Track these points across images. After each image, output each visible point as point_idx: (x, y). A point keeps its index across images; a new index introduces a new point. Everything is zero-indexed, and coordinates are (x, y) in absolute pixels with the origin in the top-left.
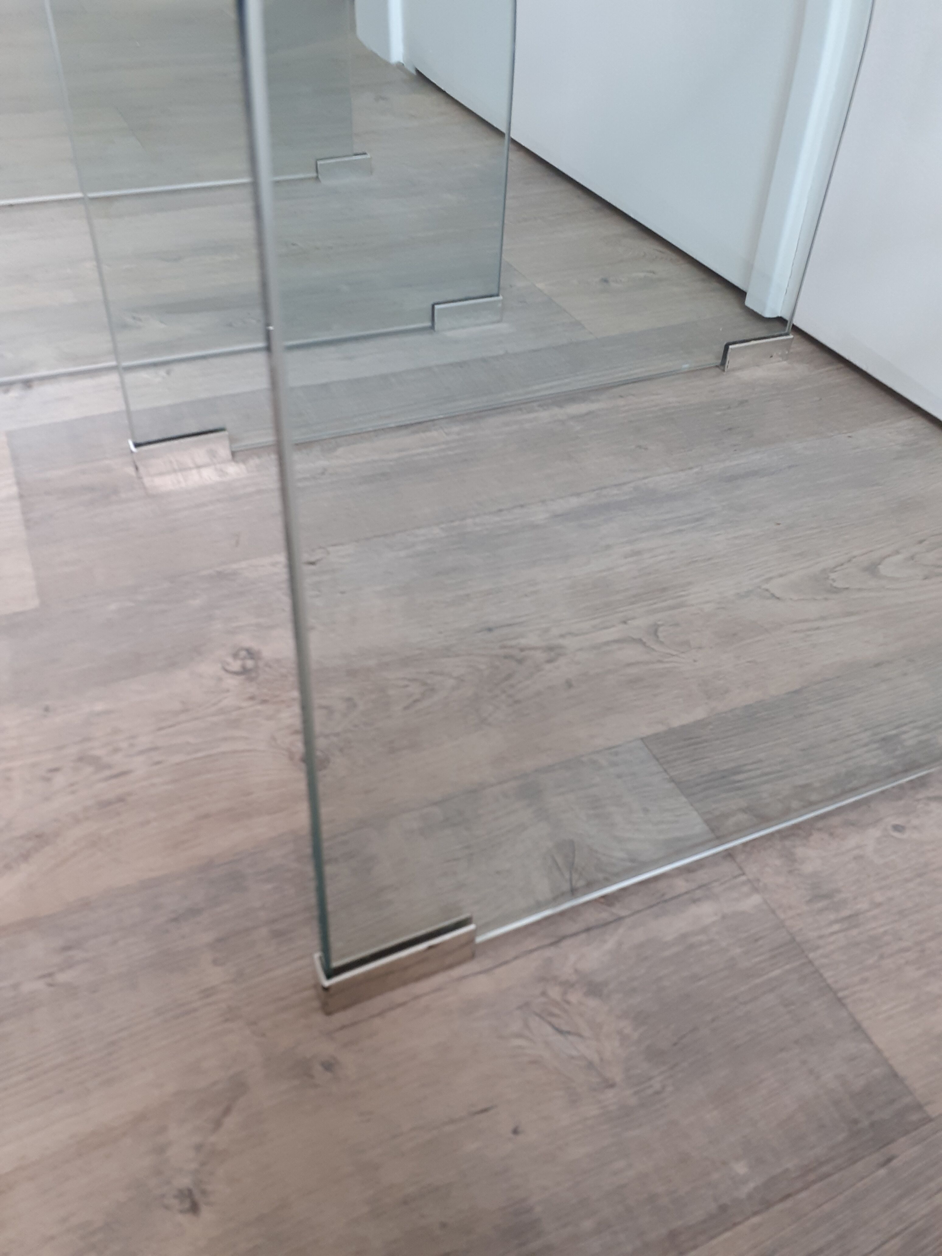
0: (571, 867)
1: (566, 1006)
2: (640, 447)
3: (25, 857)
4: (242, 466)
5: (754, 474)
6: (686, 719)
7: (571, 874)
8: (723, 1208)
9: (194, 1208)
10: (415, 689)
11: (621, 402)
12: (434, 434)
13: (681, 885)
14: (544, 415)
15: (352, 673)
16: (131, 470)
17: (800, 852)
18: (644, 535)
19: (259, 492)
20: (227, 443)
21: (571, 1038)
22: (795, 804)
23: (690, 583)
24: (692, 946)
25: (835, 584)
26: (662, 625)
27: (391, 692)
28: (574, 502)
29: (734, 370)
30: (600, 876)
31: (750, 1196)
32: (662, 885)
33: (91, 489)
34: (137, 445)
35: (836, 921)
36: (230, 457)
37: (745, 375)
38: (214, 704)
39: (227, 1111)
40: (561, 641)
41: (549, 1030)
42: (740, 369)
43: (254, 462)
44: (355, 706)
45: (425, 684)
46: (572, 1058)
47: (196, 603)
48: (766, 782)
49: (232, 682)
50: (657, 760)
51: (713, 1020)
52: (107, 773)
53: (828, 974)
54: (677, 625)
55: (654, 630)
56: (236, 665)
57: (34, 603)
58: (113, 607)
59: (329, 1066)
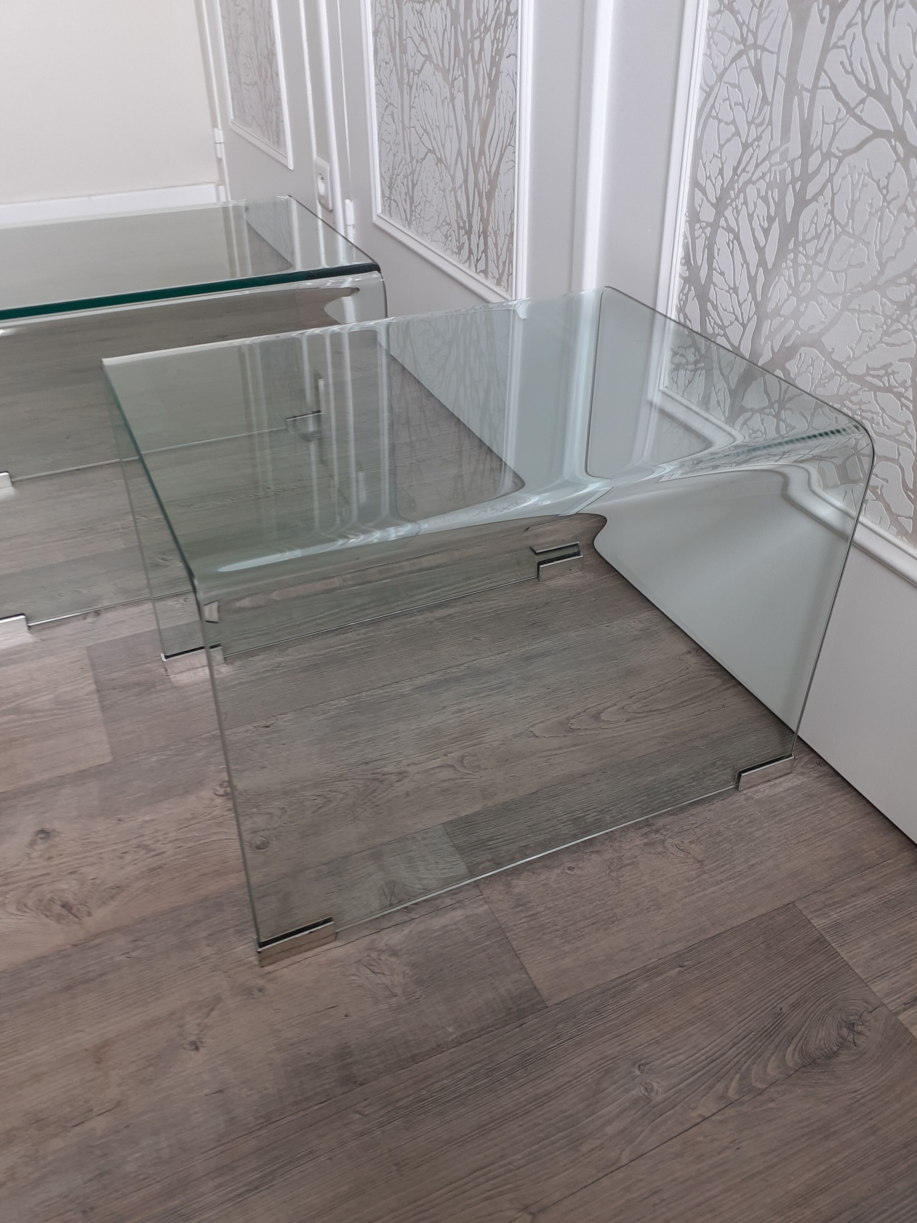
0: (392, 894)
1: (379, 961)
2: (475, 638)
3: (112, 897)
4: (231, 667)
5: (543, 654)
6: (470, 811)
7: (391, 897)
8: (439, 1046)
9: (197, 1049)
10: (320, 801)
11: (470, 607)
12: (350, 635)
13: (448, 901)
14: (420, 618)
15: (285, 793)
16: (162, 671)
17: (515, 882)
18: (467, 699)
19: (241, 684)
20: (221, 652)
21: (379, 975)
22: (517, 856)
23: (488, 729)
24: (448, 931)
25: (572, 727)
26: (466, 756)
27: (306, 803)
28: (429, 678)
29: (545, 580)
30: (407, 897)
31: (452, 1041)
32: (438, 902)
33: (138, 684)
34: (167, 657)
35: (525, 917)
36: (223, 661)
37: (552, 583)
38: (209, 814)
39: (212, 1010)
40: (408, 769)
41: (369, 972)
42: (550, 579)
43: (238, 663)
44: (286, 812)
45: (326, 798)
46: (379, 984)
47: (201, 754)
48: (505, 845)
49: (219, 801)
50: (448, 835)
51: (451, 966)
52: (153, 853)
53: (514, 944)
54: (475, 755)
55: (462, 759)
56: (221, 791)
57: (109, 759)
58: (154, 759)
59: (260, 990)
